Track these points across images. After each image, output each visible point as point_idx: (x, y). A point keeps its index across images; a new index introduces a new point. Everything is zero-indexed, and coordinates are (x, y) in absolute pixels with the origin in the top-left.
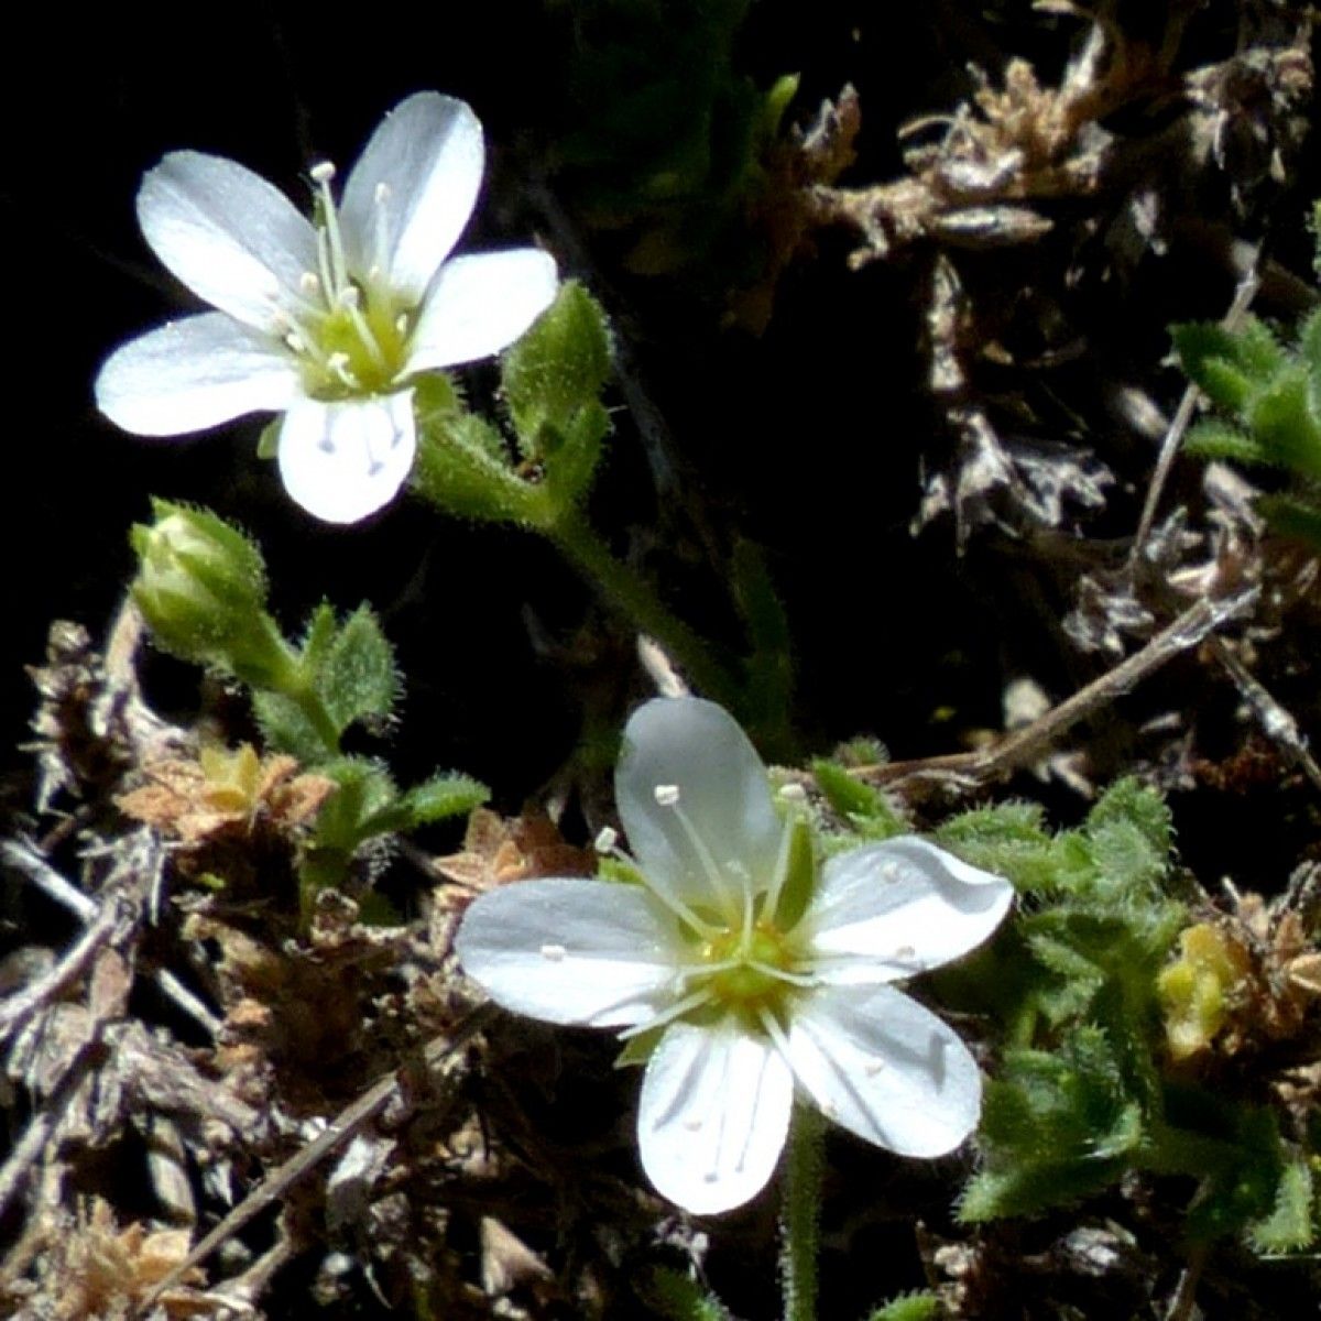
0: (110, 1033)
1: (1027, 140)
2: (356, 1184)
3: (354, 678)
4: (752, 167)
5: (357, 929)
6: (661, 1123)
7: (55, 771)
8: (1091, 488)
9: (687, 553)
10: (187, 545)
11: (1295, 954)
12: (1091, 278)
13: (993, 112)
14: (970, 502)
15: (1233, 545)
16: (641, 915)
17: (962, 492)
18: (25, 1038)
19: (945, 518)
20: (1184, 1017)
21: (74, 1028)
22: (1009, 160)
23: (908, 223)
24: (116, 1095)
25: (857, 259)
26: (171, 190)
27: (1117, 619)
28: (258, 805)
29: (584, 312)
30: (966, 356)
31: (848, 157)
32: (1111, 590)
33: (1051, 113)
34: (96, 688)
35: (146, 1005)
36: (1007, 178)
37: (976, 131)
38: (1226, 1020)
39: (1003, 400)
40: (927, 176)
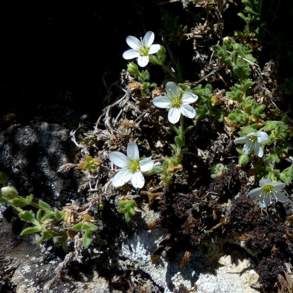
0: (127, 103)
1: (201, 30)
2: (146, 117)
3: (146, 76)
4: (179, 33)
5: (146, 97)
6: (170, 116)
7: (123, 81)
8: (206, 57)
9: (173, 64)
10: (132, 66)
11: (222, 98)
12: (206, 41)
13: (198, 27)
14: (196, 59)
15: (218, 62)
16: (168, 99)
17: (196, 58)
18: (120, 103)
19: (195, 60)
20: (213, 103)
21: (125, 101)
22: (199, 31)
23: (191, 37)
24: (128, 108)
25: (187, 39)
26: (129, 39)
27: (208, 68)
28: (138, 87)
29: (163, 48)
30: (197, 46)
31: (186, 31)
32: (208, 66)
33: (203, 27)
34: (126, 74)
35: (131, 100)
36: (199, 33)
37: (197, 29)
38: (216, 103)
39: (199, 50)
40: (193, 33)
